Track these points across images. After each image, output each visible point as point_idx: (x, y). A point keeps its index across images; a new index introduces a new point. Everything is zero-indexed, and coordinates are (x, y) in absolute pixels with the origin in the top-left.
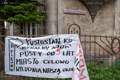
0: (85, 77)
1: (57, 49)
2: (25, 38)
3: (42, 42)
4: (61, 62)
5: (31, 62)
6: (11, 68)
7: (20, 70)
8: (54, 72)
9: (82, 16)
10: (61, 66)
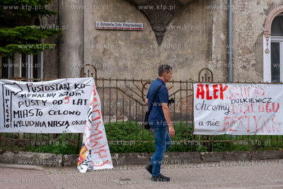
0: (100, 132)
1: (65, 96)
2: (25, 83)
3: (47, 88)
4: (70, 113)
5: (33, 114)
6: (7, 123)
7: (18, 125)
8: (61, 125)
9: (136, 32)
10: (71, 118)
